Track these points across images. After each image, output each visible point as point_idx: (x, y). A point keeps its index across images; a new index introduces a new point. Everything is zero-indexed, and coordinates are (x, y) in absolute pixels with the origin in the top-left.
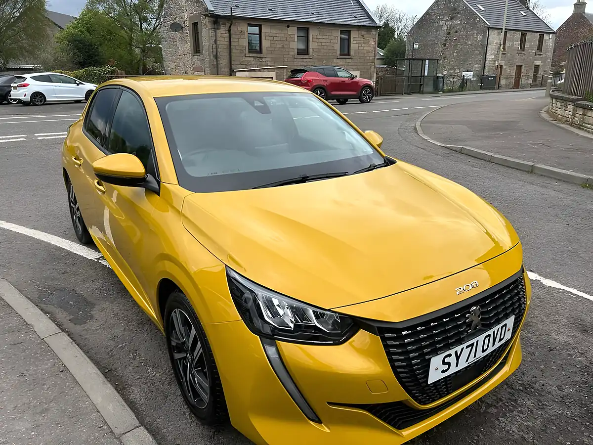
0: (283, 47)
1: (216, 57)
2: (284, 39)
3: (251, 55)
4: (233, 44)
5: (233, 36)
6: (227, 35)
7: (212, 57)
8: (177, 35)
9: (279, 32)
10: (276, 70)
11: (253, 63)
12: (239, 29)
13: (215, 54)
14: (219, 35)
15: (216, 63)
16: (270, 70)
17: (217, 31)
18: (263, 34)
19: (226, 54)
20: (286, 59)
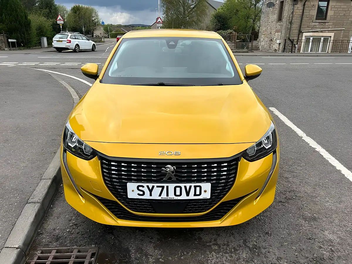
0: (344, 15)
1: (291, 23)
2: (347, 9)
3: (318, 21)
4: (305, 14)
5: (306, 8)
6: (302, 8)
7: (288, 23)
8: (270, 10)
9: (342, 4)
10: (335, 32)
11: (317, 26)
12: (312, 4)
13: (290, 21)
14: (296, 8)
15: (290, 27)
16: (330, 31)
17: (295, 6)
18: (330, 7)
19: (299, 21)
20: (345, 24)
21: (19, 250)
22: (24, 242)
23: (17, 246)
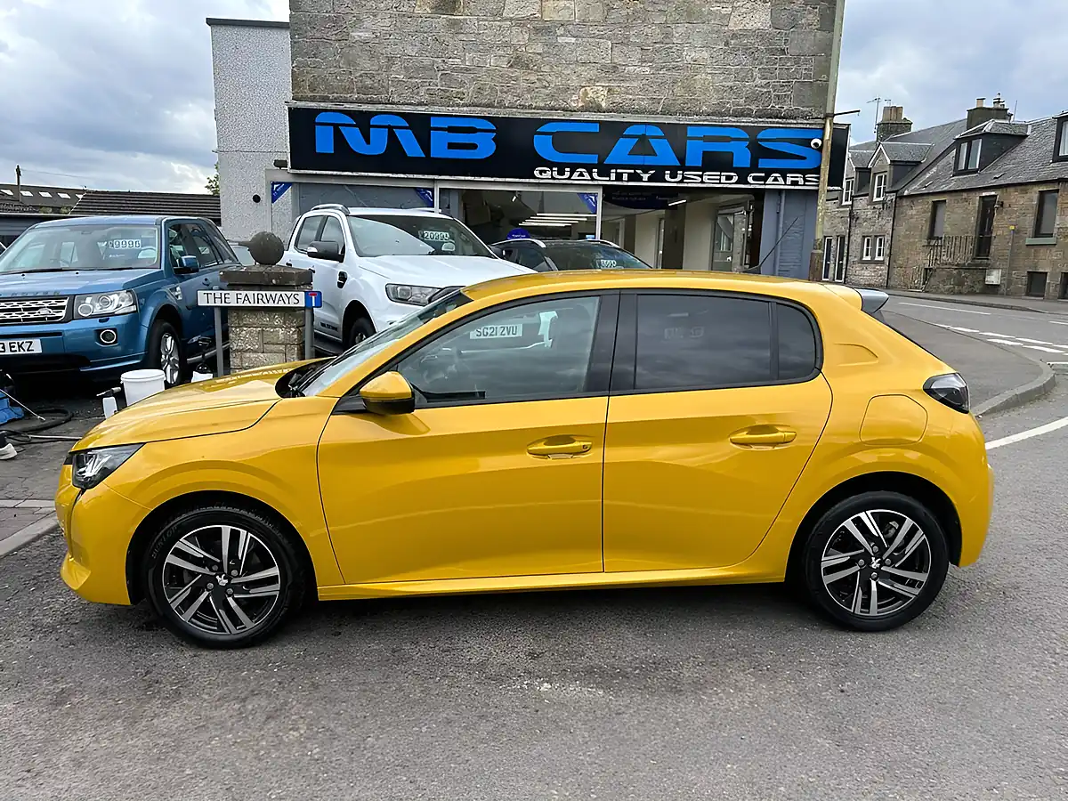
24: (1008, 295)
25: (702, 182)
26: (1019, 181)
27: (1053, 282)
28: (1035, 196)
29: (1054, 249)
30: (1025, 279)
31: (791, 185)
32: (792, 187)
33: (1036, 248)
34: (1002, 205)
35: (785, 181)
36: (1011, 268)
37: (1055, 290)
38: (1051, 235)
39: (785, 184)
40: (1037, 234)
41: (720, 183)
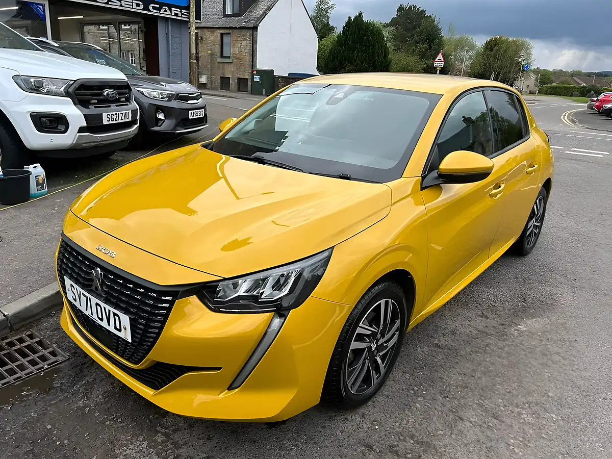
21: (4, 317)
22: (18, 313)
23: (6, 314)
24: (212, 89)
25: (121, 6)
26: (208, 26)
27: (233, 83)
28: (219, 35)
29: (232, 65)
30: (219, 81)
31: (175, 16)
32: (175, 17)
33: (223, 64)
34: (202, 38)
35: (171, 12)
36: (212, 75)
37: (235, 87)
38: (229, 57)
39: (171, 15)
40: (222, 57)
41: (132, 8)
